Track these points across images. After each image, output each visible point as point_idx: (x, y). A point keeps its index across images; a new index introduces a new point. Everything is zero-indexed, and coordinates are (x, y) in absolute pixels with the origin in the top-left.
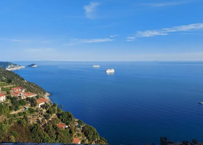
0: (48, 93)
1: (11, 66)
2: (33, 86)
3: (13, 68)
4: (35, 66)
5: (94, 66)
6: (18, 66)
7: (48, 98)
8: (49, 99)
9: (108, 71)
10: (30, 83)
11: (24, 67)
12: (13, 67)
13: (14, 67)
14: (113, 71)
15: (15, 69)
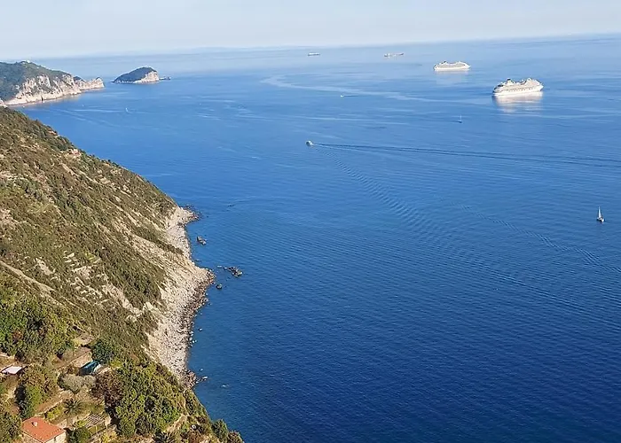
0: (186, 208)
1: (37, 81)
2: (112, 178)
3: (50, 91)
4: (151, 78)
5: (438, 69)
6: (70, 80)
7: (183, 232)
8: (188, 237)
9: (508, 94)
10: (94, 165)
11: (99, 85)
12: (49, 85)
13: (52, 84)
14: (533, 90)
15: (55, 96)
